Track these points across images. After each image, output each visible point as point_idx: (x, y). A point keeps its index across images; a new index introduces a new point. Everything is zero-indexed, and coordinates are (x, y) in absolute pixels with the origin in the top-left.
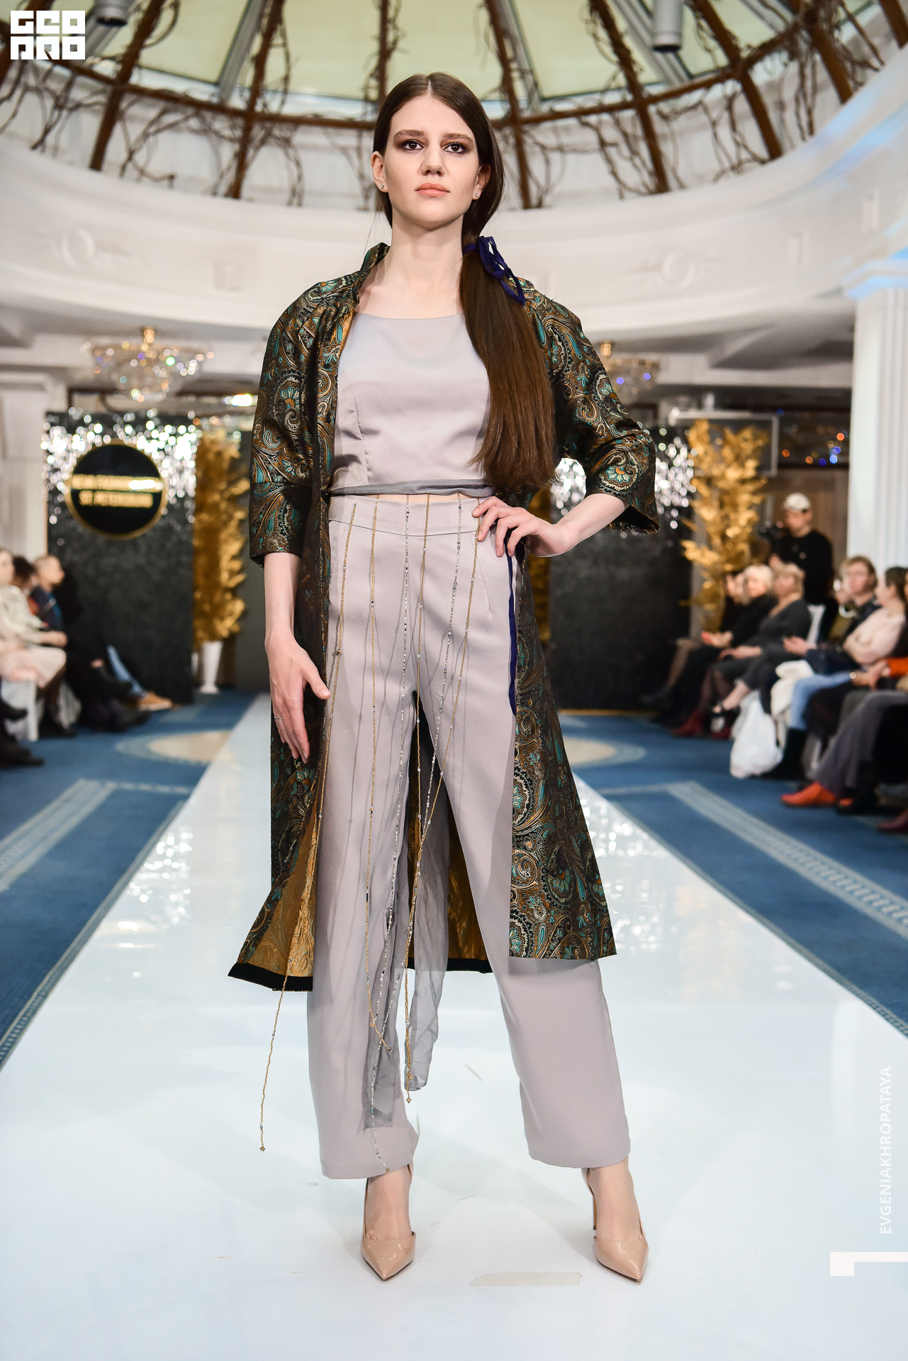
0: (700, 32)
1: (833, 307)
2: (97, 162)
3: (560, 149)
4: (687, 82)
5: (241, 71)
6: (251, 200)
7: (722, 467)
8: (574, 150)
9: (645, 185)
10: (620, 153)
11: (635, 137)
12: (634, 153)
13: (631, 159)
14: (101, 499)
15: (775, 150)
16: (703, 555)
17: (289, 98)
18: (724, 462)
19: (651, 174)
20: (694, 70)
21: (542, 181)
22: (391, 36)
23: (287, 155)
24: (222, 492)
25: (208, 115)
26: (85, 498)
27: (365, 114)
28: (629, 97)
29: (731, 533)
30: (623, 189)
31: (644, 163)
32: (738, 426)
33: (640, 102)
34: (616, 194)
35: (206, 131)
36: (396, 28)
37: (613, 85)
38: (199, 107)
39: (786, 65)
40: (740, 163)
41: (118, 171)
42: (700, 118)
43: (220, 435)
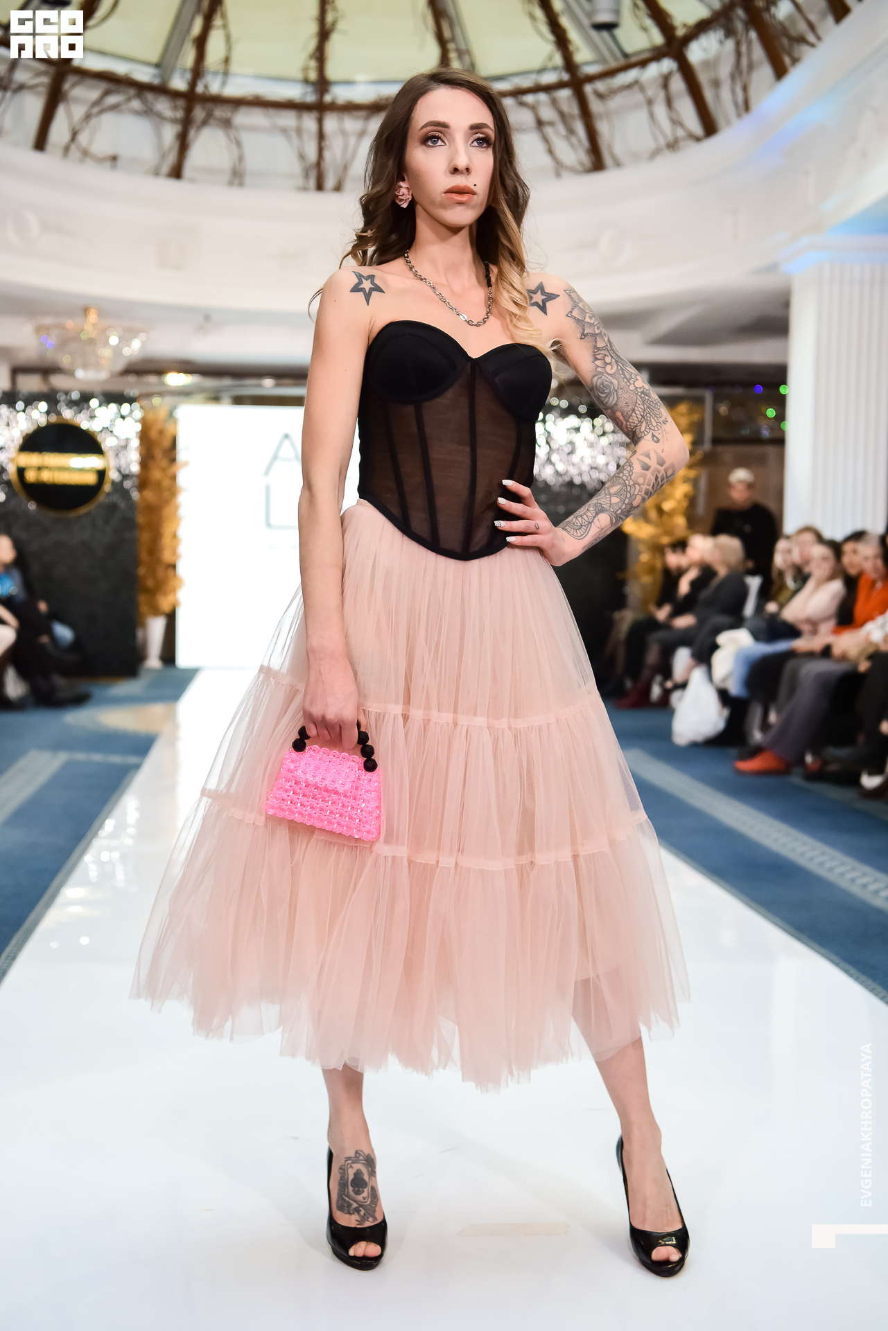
0: (637, 11)
1: (769, 282)
2: (40, 143)
4: (622, 62)
5: (182, 53)
6: (192, 181)
9: (581, 163)
10: (557, 133)
11: (572, 116)
12: (571, 131)
13: (567, 138)
14: (46, 477)
15: (710, 127)
16: (640, 529)
17: (231, 80)
19: (587, 153)
20: (629, 49)
22: (330, 18)
23: (228, 135)
24: (164, 470)
25: (150, 96)
26: (31, 476)
27: (305, 94)
28: (566, 77)
29: (667, 506)
30: (559, 168)
31: (580, 141)
32: (672, 402)
33: (576, 81)
34: (554, 173)
35: (148, 112)
36: (335, 9)
37: (550, 65)
38: (141, 88)
39: (721, 42)
40: (676, 141)
41: (60, 152)
42: (637, 97)
43: (162, 413)
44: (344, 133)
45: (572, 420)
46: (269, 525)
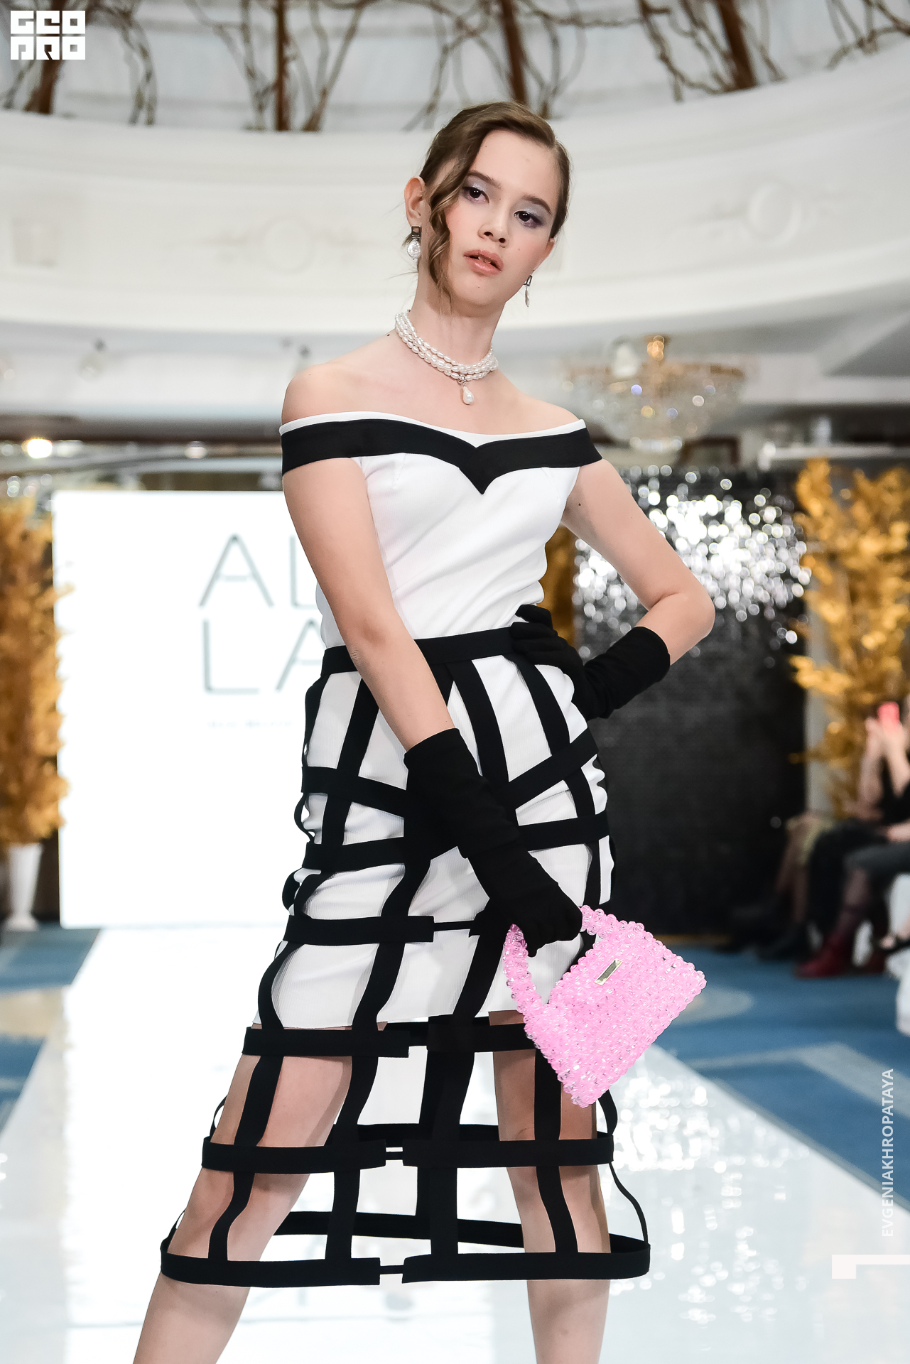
3: (575, 20)
6: (68, 116)
7: (853, 535)
8: (598, 23)
9: (717, 77)
10: (674, 25)
12: (697, 23)
13: (692, 35)
16: (826, 679)
18: (856, 527)
19: (725, 57)
21: (547, 76)
23: (126, 39)
24: (32, 600)
29: (870, 642)
30: (680, 84)
31: (713, 39)
32: (875, 469)
34: (669, 93)
40: (873, 35)
43: (28, 506)
44: (320, 32)
45: (711, 504)
46: (208, 688)
